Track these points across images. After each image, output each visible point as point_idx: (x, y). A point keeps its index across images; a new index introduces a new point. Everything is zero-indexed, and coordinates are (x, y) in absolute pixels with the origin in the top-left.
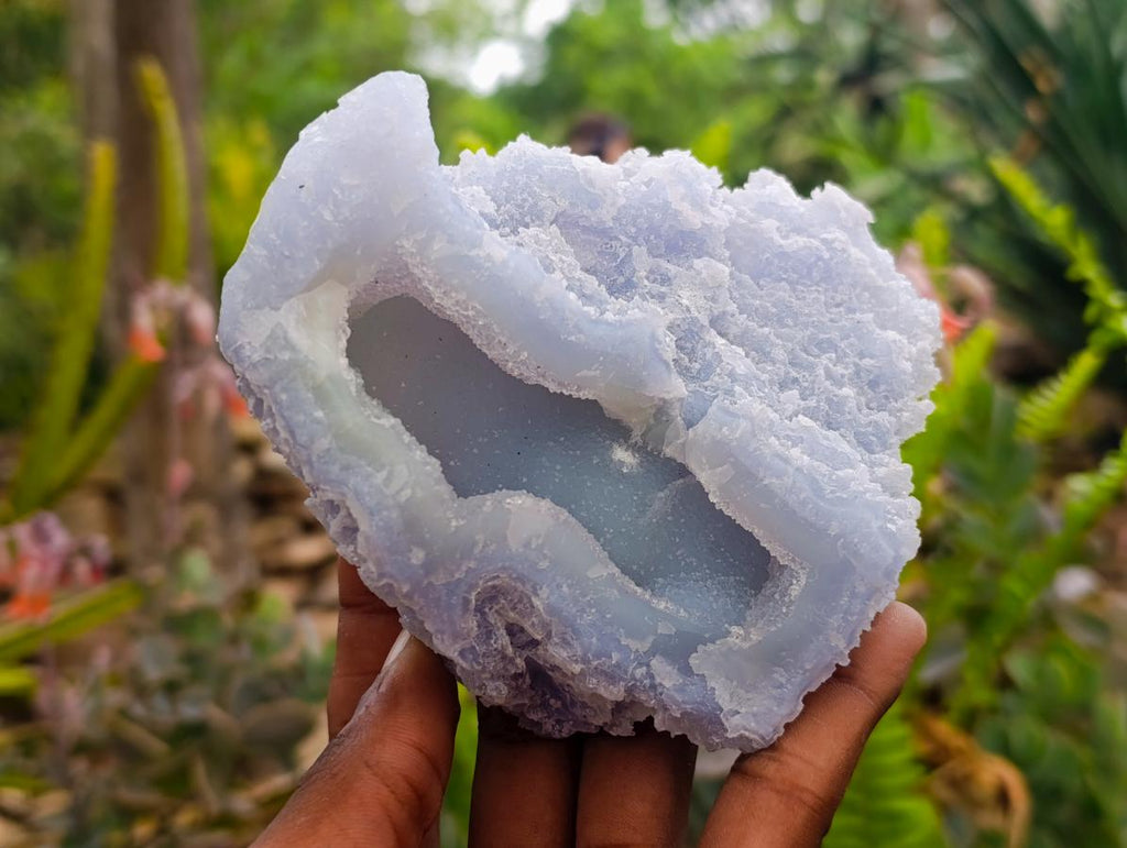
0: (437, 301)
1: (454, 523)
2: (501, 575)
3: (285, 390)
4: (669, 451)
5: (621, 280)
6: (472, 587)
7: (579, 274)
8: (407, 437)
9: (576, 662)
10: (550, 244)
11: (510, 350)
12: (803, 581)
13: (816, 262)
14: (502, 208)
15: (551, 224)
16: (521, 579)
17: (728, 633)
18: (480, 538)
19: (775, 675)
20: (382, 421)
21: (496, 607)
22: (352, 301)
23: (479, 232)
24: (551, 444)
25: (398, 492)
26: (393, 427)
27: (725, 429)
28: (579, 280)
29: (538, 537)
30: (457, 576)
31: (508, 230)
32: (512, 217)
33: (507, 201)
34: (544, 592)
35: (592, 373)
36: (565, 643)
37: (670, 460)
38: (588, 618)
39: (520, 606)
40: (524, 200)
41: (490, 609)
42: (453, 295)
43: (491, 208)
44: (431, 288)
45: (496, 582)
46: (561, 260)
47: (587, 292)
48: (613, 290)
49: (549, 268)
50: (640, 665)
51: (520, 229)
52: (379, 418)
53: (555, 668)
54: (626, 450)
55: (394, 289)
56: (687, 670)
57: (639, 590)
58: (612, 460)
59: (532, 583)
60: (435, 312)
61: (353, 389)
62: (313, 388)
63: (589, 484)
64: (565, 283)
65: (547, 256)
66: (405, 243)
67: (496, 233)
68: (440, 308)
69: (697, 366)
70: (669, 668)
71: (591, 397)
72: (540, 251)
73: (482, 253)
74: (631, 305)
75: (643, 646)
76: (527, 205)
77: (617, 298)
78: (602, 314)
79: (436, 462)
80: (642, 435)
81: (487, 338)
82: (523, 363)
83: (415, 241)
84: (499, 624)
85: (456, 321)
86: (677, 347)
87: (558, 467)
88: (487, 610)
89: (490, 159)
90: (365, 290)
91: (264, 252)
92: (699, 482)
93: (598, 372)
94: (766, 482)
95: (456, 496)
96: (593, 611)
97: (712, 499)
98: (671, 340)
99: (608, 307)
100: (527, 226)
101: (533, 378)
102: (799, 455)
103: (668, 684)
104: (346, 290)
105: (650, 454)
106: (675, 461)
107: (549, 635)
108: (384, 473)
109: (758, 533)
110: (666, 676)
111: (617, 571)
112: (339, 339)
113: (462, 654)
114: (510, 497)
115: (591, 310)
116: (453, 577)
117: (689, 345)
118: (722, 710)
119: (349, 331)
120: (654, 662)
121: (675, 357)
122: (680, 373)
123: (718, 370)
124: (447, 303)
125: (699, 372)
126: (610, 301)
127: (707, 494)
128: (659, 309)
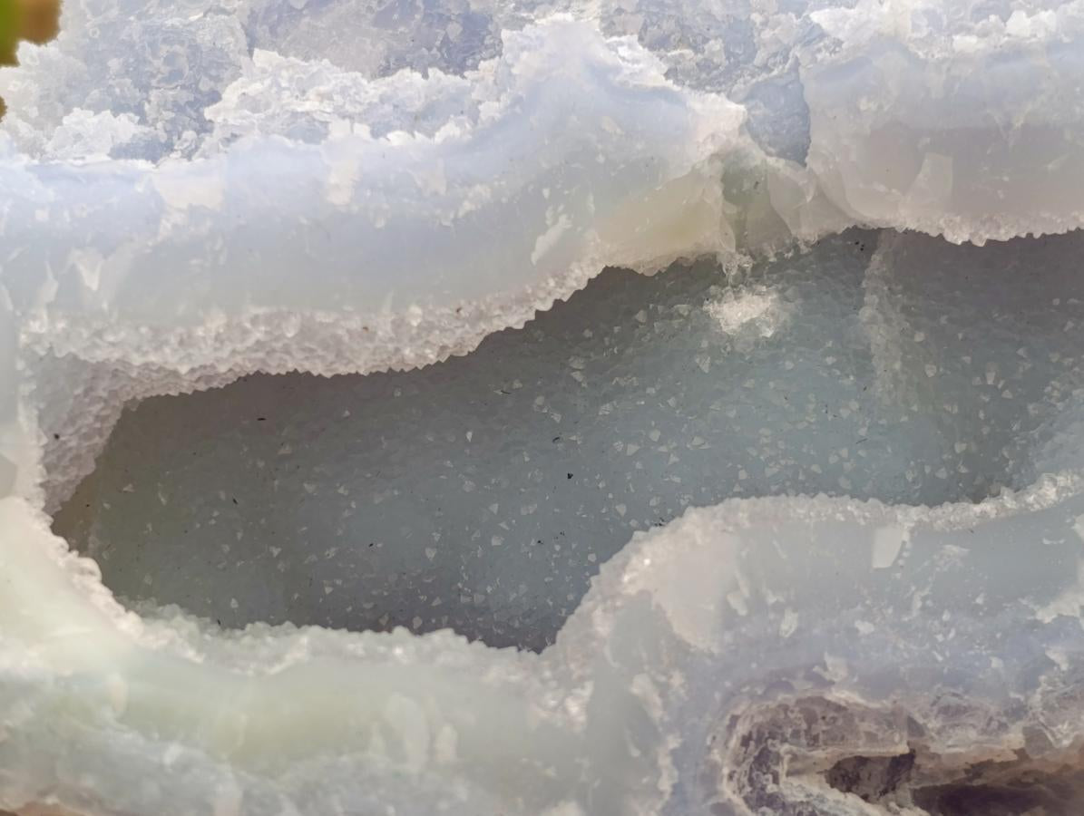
0: (184, 370)
1: (574, 708)
2: (737, 712)
3: (79, 768)
4: (808, 232)
5: (454, 30)
6: (709, 779)
7: (373, 89)
9: (1003, 727)
10: (281, 89)
11: (384, 328)
14: (147, 107)
15: (251, 53)
16: (778, 682)
20: (289, 659)
21: (782, 769)
22: (45, 510)
23: (139, 188)
24: (606, 409)
25: (432, 751)
26: (315, 652)
27: (863, 105)
28: (383, 100)
29: (735, 587)
30: (667, 786)
31: (189, 135)
32: (178, 107)
33: (145, 88)
34: (835, 667)
35: (556, 232)
36: (953, 714)
37: (824, 245)
39: (820, 727)
40: (170, 60)
41: (776, 780)
42: (200, 332)
43: (126, 127)
44: (153, 358)
45: (742, 729)
46: (324, 97)
47: (418, 105)
48: (458, 58)
49: (313, 131)
51: (208, 113)
52: (278, 658)
53: (977, 769)
54: (738, 297)
55: (97, 418)
57: (987, 506)
58: (731, 340)
59: (801, 674)
60: (202, 387)
62: (121, 720)
63: (732, 414)
64: (363, 130)
65: (295, 115)
66: (35, 327)
67: (172, 163)
68: (205, 373)
69: (715, 46)
71: (593, 272)
72: (273, 117)
73: (178, 218)
74: (508, 57)
76: (183, 62)
77: (475, 67)
78: (475, 118)
79: (444, 638)
80: (738, 247)
81: (326, 348)
82: (427, 328)
83: (49, 306)
84: (815, 790)
85: (251, 368)
86: (651, 47)
87: (655, 435)
88: (771, 788)
89: (51, 49)
90: (49, 468)
92: (907, 232)
93: (563, 219)
94: (1018, 123)
95: (533, 655)
96: (946, 617)
97: (957, 237)
98: (630, 46)
99: (474, 96)
100: (215, 97)
101: (468, 338)
102: (1028, 21)
104: (18, 501)
105: (780, 266)
106: (834, 235)
107: (914, 728)
108: (378, 741)
111: (916, 513)
114: (623, 567)
115: (451, 130)
116: (661, 794)
117: (668, 26)
119: (90, 564)
121: (665, 68)
122: (699, 86)
123: (757, 18)
124: (204, 355)
125: (729, 54)
126: (467, 83)
127: (941, 237)
128: (559, 16)
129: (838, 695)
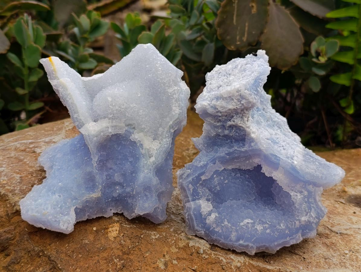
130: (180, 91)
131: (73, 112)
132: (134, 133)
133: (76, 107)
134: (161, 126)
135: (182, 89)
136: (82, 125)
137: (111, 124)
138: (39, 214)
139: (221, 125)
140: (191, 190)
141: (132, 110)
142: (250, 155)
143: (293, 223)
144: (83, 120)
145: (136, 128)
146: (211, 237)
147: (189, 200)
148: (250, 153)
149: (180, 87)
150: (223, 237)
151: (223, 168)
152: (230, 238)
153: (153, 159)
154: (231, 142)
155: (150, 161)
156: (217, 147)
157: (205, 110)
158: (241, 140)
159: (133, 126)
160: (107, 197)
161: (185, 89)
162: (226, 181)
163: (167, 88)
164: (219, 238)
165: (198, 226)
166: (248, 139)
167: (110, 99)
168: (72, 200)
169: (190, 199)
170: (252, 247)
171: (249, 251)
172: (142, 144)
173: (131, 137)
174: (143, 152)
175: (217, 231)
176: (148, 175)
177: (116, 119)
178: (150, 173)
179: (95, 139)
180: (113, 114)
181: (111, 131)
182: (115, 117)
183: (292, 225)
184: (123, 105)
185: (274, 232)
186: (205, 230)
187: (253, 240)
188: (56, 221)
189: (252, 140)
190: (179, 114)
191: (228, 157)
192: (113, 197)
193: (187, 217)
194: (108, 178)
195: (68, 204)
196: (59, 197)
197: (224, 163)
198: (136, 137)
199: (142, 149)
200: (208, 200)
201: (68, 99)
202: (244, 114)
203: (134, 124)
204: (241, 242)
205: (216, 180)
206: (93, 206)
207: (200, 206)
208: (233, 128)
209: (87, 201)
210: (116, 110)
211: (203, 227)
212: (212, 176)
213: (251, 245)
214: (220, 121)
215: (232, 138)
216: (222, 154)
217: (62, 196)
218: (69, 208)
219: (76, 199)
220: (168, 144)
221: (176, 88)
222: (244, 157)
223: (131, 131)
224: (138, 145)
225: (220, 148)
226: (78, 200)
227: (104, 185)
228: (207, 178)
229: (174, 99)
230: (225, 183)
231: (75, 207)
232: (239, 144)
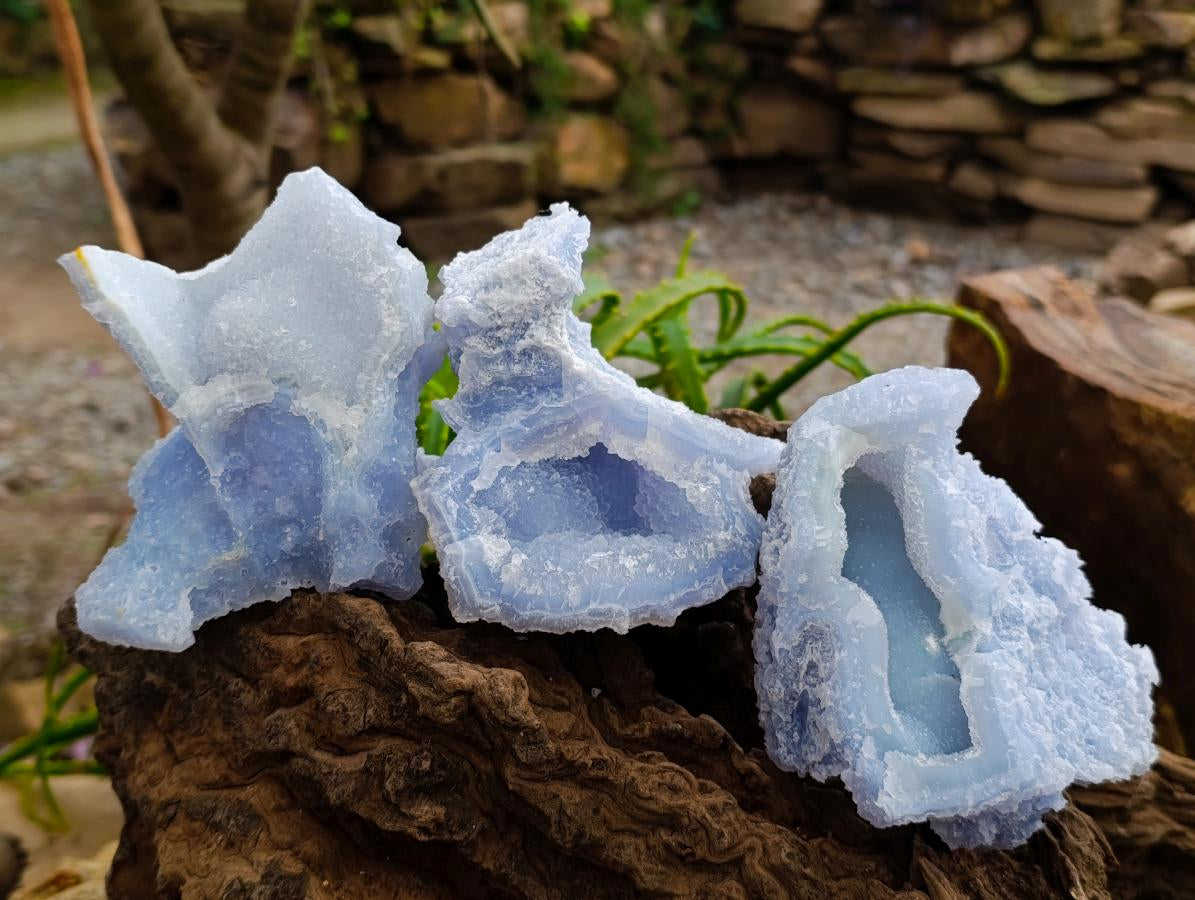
2: (831, 627)
3: (808, 459)
4: (957, 658)
6: (813, 619)
8: (843, 523)
9: (832, 700)
10: (978, 519)
12: (977, 755)
13: (1107, 668)
15: (985, 515)
16: (838, 638)
17: (917, 755)
18: (837, 598)
19: (924, 791)
21: (814, 645)
22: (866, 454)
25: (820, 541)
27: (994, 664)
29: (864, 624)
30: (811, 607)
34: (844, 654)
35: (951, 581)
36: (834, 687)
38: (854, 685)
39: (826, 654)
40: (980, 498)
41: (810, 643)
42: (915, 488)
44: (906, 478)
45: (826, 628)
50: (860, 733)
53: (816, 702)
54: (935, 641)
56: (881, 756)
57: (889, 699)
58: (924, 640)
59: (842, 644)
61: (837, 484)
62: (821, 468)
66: (912, 448)
69: (1005, 632)
70: (873, 748)
75: (870, 726)
80: (950, 640)
83: (918, 452)
84: (808, 655)
91: (848, 399)
93: (954, 583)
95: (841, 572)
96: (860, 684)
103: (866, 755)
104: (868, 447)
105: (946, 652)
106: (957, 665)
107: (828, 679)
108: (820, 528)
109: (972, 719)
110: (868, 751)
111: (886, 678)
112: (848, 462)
113: (781, 650)
116: (809, 605)
118: (883, 788)
120: (868, 738)
124: (909, 490)
125: (1003, 634)
129: (837, 654)
130: (397, 274)
131: (148, 370)
132: (298, 395)
133: (152, 356)
134: (360, 368)
135: (401, 271)
136: (174, 397)
137: (237, 385)
138: (109, 617)
139: (503, 353)
140: (454, 512)
141: (281, 344)
142: (577, 417)
143: (702, 547)
144: (174, 387)
145: (300, 385)
146: (519, 615)
147: (451, 537)
148: (578, 410)
149: (396, 265)
150: (547, 606)
151: (519, 462)
152: (565, 601)
153: (353, 452)
154: (530, 395)
155: (347, 459)
156: (498, 415)
157: (464, 315)
158: (554, 386)
159: (293, 381)
160: (267, 556)
161: (410, 267)
162: (532, 490)
163: (360, 274)
164: (538, 611)
165: (482, 594)
166: (568, 378)
167: (224, 326)
168: (182, 575)
169: (455, 534)
170: (620, 614)
171: (615, 624)
172: (321, 421)
173: (291, 408)
174: (328, 437)
175: (531, 595)
176: (346, 492)
177: (247, 371)
178: (351, 485)
179: (205, 425)
180: (238, 361)
181: (241, 401)
182: (242, 366)
183: (700, 553)
184: (257, 335)
185: (663, 570)
186: (500, 602)
187: (620, 594)
188: (147, 627)
189: (578, 378)
190: (402, 333)
191: (527, 429)
192: (283, 553)
193: (453, 579)
194: (260, 510)
195: (173, 583)
196: (151, 571)
197: (519, 448)
198: (304, 405)
199: (325, 432)
200: (497, 532)
201: (130, 342)
202: (552, 317)
203: (292, 375)
204: (593, 606)
205: (508, 491)
206: (237, 580)
207: (480, 548)
208: (530, 356)
209: (218, 572)
210: (244, 350)
211: (497, 595)
212: (497, 481)
213: (616, 607)
214: (499, 342)
215: (532, 384)
216: (515, 424)
217: (158, 567)
218: (176, 592)
219: (191, 570)
220: (386, 411)
221: (384, 270)
222: (565, 424)
223: (290, 392)
224: (312, 423)
225: (504, 415)
226: (196, 571)
227: (251, 528)
228: (485, 487)
229: (384, 297)
230: (530, 495)
231: (190, 589)
232: (548, 396)
